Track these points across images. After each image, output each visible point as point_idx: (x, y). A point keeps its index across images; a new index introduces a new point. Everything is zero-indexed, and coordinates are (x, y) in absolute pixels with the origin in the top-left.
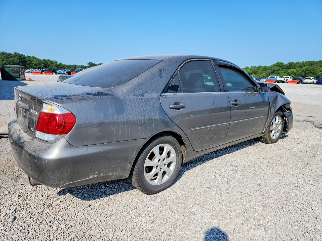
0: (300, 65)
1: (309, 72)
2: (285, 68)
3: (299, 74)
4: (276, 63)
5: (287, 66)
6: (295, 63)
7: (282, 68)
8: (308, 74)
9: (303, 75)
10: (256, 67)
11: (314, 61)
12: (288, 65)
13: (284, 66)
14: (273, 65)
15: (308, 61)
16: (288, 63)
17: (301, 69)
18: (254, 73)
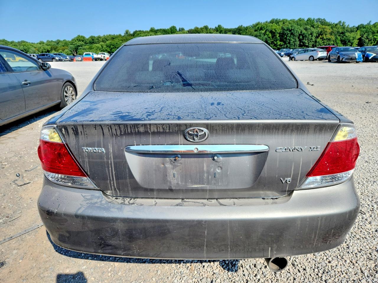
0: (103, 39)
1: (114, 47)
2: (88, 42)
3: (105, 49)
4: (77, 37)
5: (89, 40)
6: (97, 37)
7: (85, 43)
8: (113, 49)
9: (109, 50)
10: (54, 42)
11: (114, 35)
12: (91, 39)
13: (87, 41)
14: (74, 39)
15: (108, 34)
16: (89, 37)
17: (105, 44)
18: (54, 49)
